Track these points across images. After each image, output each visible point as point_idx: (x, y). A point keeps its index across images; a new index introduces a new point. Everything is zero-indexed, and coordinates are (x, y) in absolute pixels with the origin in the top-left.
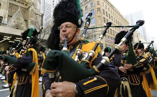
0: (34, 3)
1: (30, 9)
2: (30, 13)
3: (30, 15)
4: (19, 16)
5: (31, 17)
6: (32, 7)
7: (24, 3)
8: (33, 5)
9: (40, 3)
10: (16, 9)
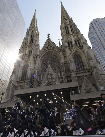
0: (95, 65)
1: (94, 73)
2: (95, 76)
3: (96, 78)
4: (86, 83)
5: (97, 79)
6: (95, 70)
7: (86, 71)
8: (95, 68)
9: (100, 64)
10: (82, 79)
